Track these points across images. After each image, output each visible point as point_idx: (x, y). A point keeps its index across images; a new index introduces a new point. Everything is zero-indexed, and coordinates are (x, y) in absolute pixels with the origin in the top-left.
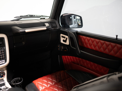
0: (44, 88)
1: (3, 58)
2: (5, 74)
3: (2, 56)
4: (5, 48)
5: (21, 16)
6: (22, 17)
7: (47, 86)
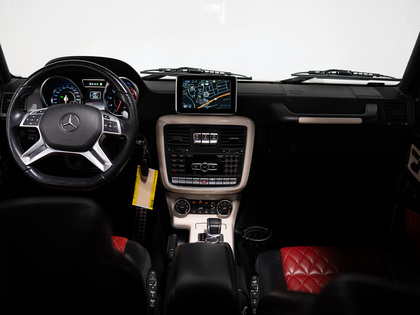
0: (298, 272)
1: (233, 173)
2: (231, 209)
3: (233, 168)
4: (244, 152)
5: (310, 72)
6: (313, 74)
7: (309, 271)
